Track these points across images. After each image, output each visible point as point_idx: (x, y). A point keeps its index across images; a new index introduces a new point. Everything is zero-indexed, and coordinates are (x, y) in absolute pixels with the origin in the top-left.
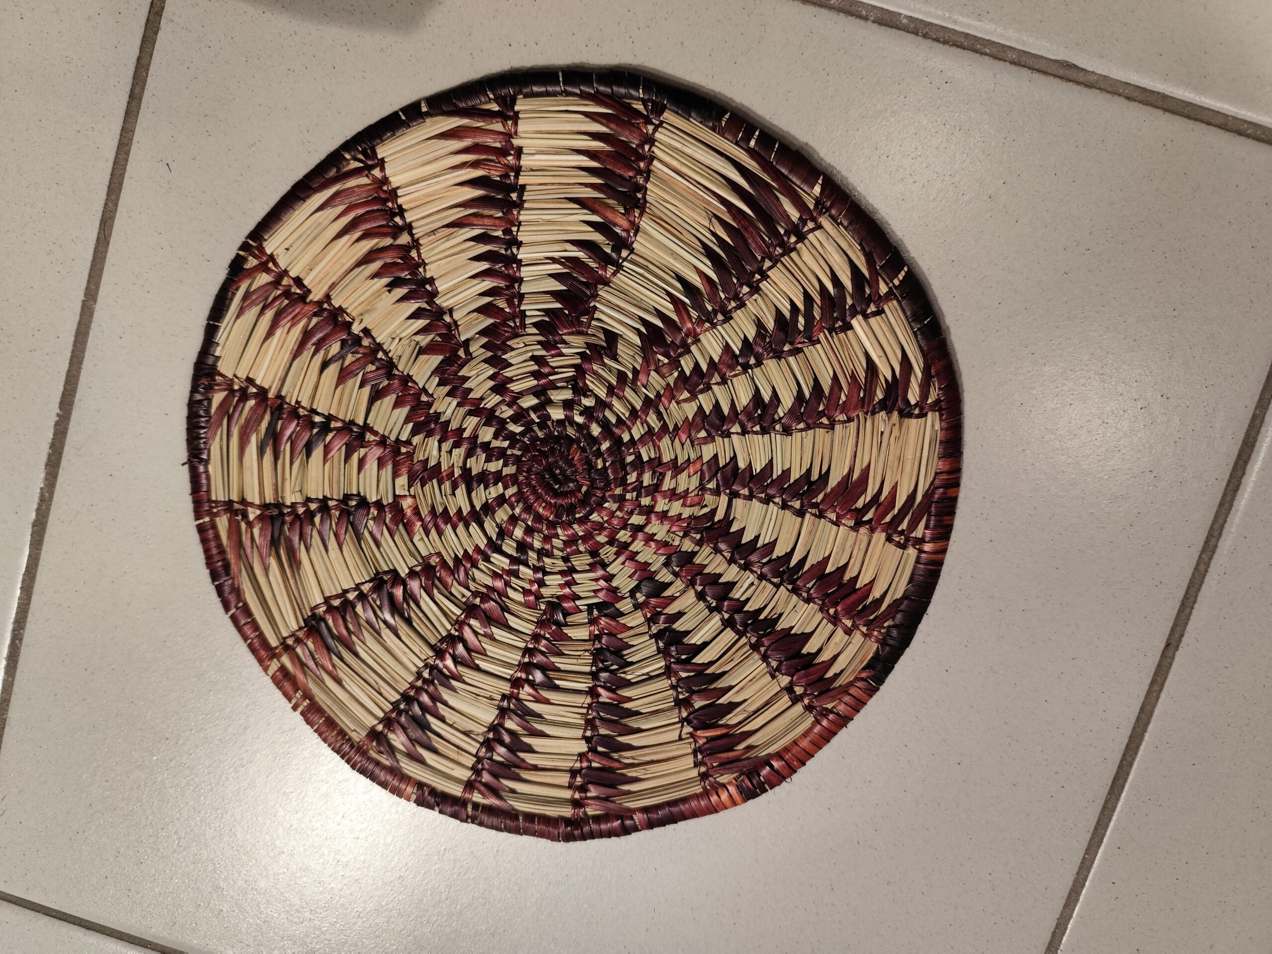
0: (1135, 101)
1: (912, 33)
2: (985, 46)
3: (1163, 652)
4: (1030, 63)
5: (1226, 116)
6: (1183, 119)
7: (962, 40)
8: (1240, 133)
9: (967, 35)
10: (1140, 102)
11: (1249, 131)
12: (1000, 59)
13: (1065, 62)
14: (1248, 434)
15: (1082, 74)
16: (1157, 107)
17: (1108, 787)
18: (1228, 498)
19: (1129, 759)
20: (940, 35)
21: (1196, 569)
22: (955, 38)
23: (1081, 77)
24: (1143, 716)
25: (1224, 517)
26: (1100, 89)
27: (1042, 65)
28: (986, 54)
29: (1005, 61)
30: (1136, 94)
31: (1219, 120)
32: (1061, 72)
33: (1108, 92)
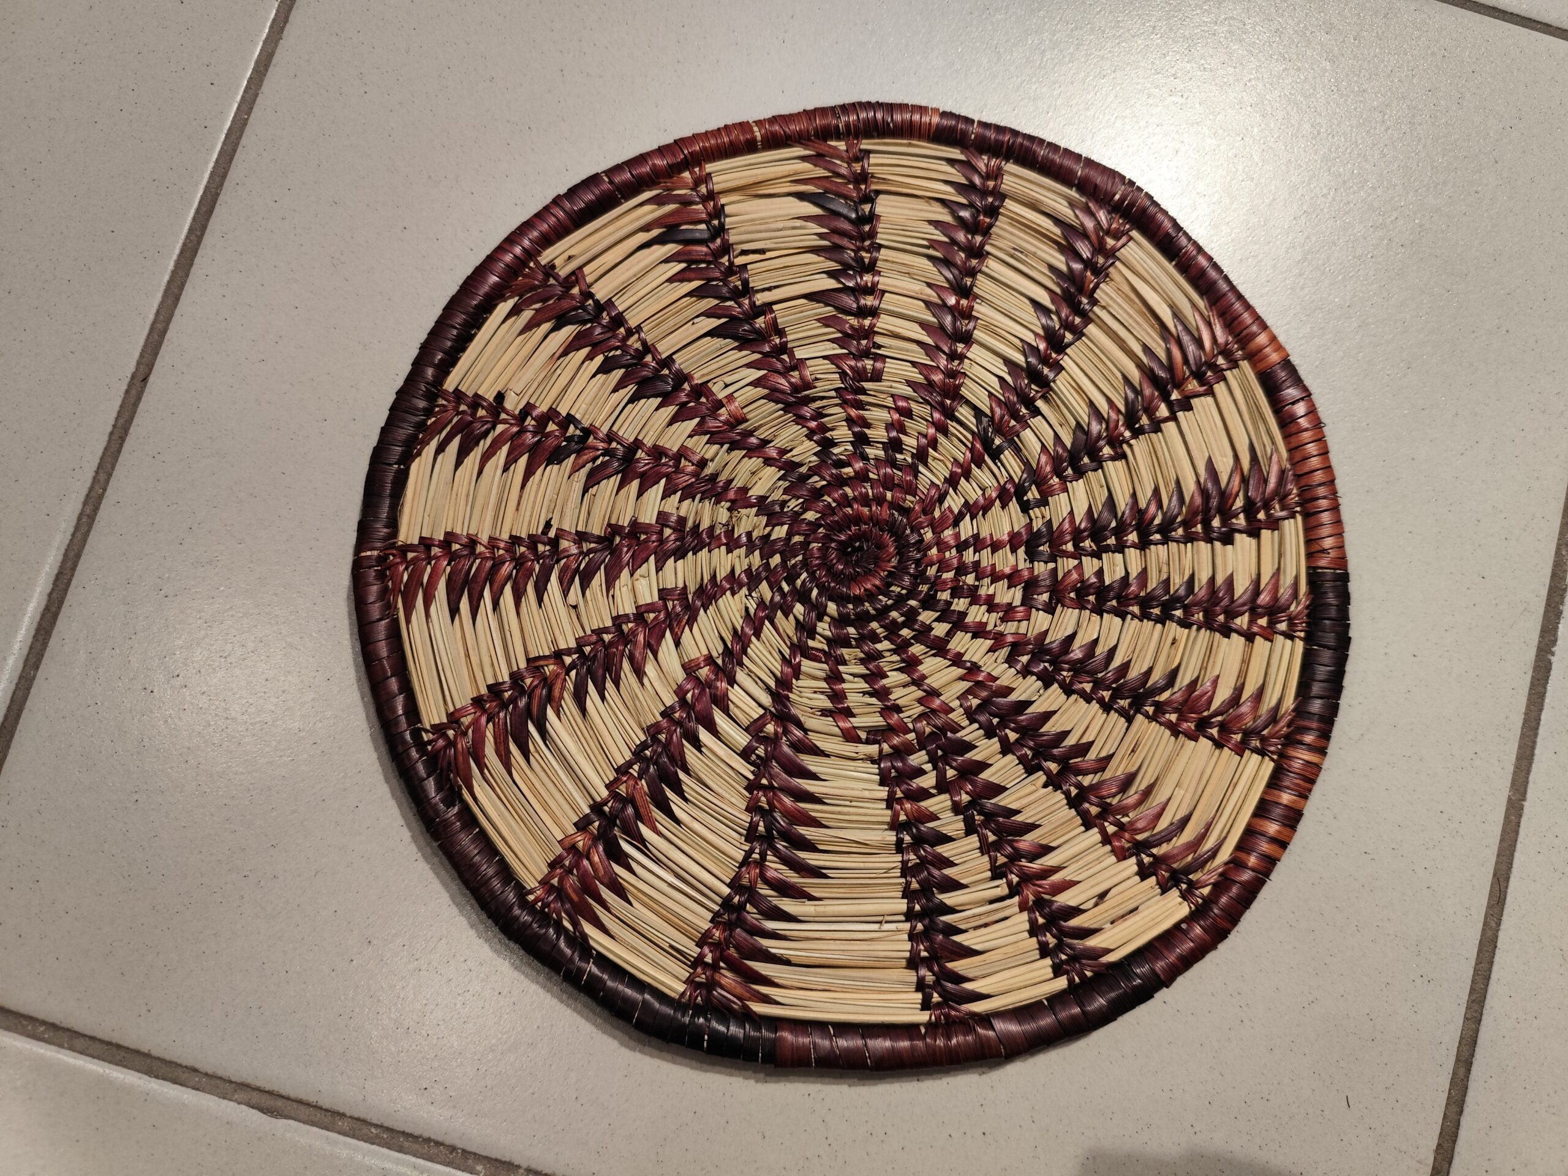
0: (186, 1067)
1: (470, 1153)
2: (377, 1136)
3: (150, 370)
4: (319, 1115)
5: (72, 1048)
6: (126, 1044)
7: (406, 1144)
8: (54, 1027)
9: (401, 1150)
10: (180, 1066)
11: (42, 1029)
12: (358, 1119)
13: (276, 1117)
14: (45, 645)
15: (254, 1101)
16: (158, 1059)
17: (219, 202)
18: (69, 564)
19: (193, 238)
20: (434, 1151)
21: (110, 475)
22: (415, 1146)
23: (255, 1097)
24: (176, 291)
25: (75, 541)
26: (231, 1082)
27: (305, 1112)
28: (376, 1126)
29: (351, 1117)
30: (184, 1076)
31: (80, 1043)
32: (280, 1103)
33: (220, 1078)
